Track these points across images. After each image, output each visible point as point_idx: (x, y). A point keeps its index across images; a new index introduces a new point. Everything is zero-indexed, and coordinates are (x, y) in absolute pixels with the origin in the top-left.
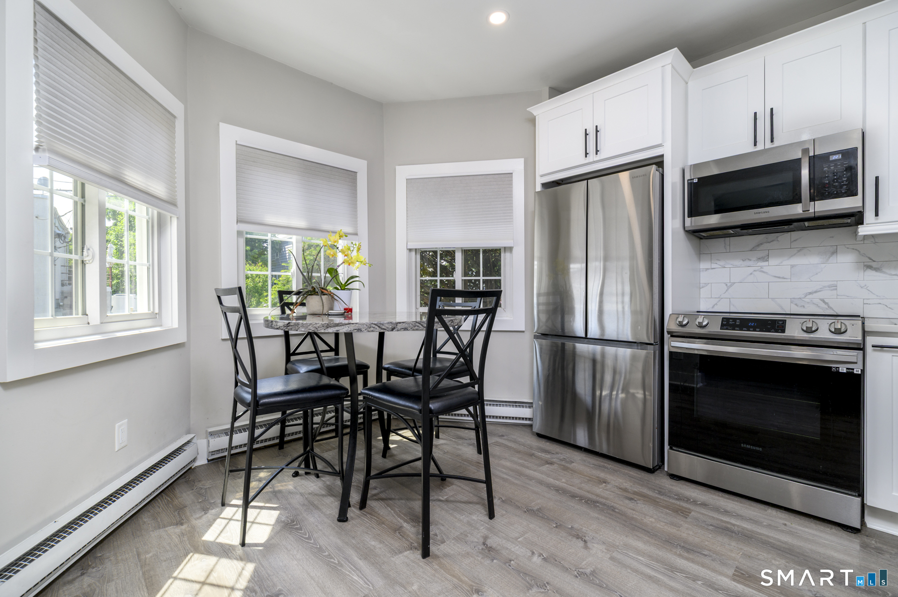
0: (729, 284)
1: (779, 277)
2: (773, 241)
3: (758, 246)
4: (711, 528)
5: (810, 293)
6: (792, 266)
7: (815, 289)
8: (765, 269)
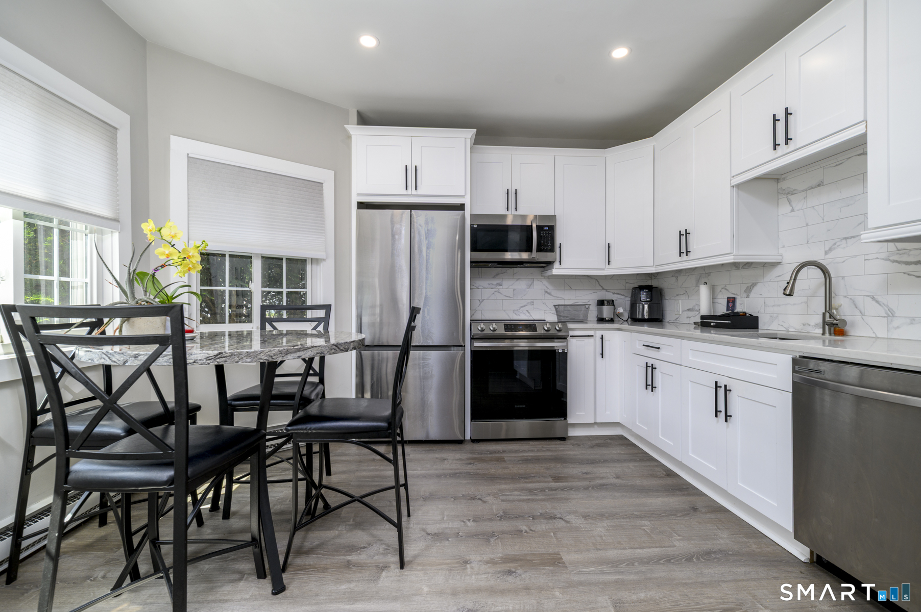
0: (481, 300)
1: (507, 297)
2: (504, 273)
3: (497, 275)
4: (520, 462)
5: (522, 307)
6: (514, 290)
7: (524, 304)
8: (501, 291)
